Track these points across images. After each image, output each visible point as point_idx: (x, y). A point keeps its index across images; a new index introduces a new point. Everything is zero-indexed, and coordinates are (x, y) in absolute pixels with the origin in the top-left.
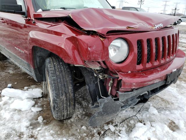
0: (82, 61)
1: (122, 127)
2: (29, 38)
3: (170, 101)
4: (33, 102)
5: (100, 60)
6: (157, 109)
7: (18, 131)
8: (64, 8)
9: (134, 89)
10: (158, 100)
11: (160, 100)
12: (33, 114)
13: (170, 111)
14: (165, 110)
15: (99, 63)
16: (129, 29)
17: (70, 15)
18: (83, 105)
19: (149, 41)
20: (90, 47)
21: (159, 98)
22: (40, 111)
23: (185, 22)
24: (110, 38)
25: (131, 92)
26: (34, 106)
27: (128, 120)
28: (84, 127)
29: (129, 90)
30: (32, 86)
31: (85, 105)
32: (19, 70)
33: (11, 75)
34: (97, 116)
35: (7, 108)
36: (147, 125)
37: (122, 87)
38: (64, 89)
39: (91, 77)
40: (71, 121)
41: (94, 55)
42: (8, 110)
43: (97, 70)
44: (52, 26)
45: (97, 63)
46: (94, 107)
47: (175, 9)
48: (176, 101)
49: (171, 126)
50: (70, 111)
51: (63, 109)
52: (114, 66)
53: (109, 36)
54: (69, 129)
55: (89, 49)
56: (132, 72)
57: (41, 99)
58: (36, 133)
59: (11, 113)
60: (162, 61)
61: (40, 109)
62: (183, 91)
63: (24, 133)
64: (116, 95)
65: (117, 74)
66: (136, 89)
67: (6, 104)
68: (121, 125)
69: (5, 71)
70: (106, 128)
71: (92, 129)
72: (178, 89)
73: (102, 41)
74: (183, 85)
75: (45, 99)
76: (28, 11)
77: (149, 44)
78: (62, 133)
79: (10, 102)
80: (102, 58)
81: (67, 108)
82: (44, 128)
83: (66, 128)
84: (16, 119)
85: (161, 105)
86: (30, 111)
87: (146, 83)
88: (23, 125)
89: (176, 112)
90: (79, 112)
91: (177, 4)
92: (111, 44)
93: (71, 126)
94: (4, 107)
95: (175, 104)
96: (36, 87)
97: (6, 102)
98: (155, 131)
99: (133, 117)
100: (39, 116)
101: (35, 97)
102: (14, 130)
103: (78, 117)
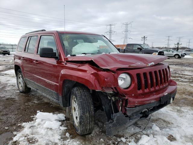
0: (100, 88)
1: (131, 139)
2: (60, 75)
3: (170, 122)
4: (60, 123)
5: (113, 87)
6: (159, 128)
7: (53, 141)
8: (85, 54)
9: (137, 106)
10: (161, 121)
11: (162, 122)
12: (61, 131)
13: (170, 129)
14: (166, 128)
15: (112, 88)
16: (130, 67)
17: (93, 60)
18: (99, 125)
19: (145, 74)
20: (106, 78)
21: (161, 120)
22: (66, 130)
23: (189, 55)
24: (118, 73)
25: (134, 108)
26: (61, 126)
27: (136, 135)
28: (101, 140)
29: (133, 107)
30: (56, 113)
31: (101, 125)
32: (42, 100)
33: (37, 105)
34: (112, 127)
35: (41, 127)
36: (151, 137)
37: (128, 105)
38: (87, 108)
39: (106, 100)
40: (91, 136)
41: (109, 83)
42: (42, 128)
43: (111, 94)
44: (79, 66)
45: (111, 88)
46: (109, 123)
47: (177, 43)
48: (175, 122)
49: (170, 138)
50: (91, 126)
51: (87, 123)
52: (122, 90)
53: (118, 72)
54: (91, 142)
55: (106, 80)
56: (135, 95)
57: (65, 121)
58: (67, 143)
59: (46, 130)
60: (156, 87)
61: (66, 128)
62: (183, 114)
63: (58, 143)
64: (125, 113)
65: (125, 97)
66: (139, 106)
67: (39, 125)
68: (130, 138)
69: (31, 101)
70: (119, 140)
71: (108, 141)
72: (178, 113)
73: (113, 75)
74: (183, 110)
75: (68, 122)
76: (60, 55)
77: (145, 76)
78: (86, 143)
79: (42, 123)
80: (114, 86)
81: (90, 123)
82: (72, 140)
83: (88, 141)
84: (50, 134)
85: (163, 125)
86: (59, 129)
87: (145, 102)
88: (56, 138)
89: (174, 129)
90: (96, 130)
91: (180, 38)
92: (119, 76)
93: (92, 139)
94: (39, 126)
95: (174, 124)
96: (59, 113)
97: (39, 123)
98: (156, 141)
99: (140, 133)
100: (66, 133)
101: (60, 120)
102: (50, 141)
103: (97, 133)
